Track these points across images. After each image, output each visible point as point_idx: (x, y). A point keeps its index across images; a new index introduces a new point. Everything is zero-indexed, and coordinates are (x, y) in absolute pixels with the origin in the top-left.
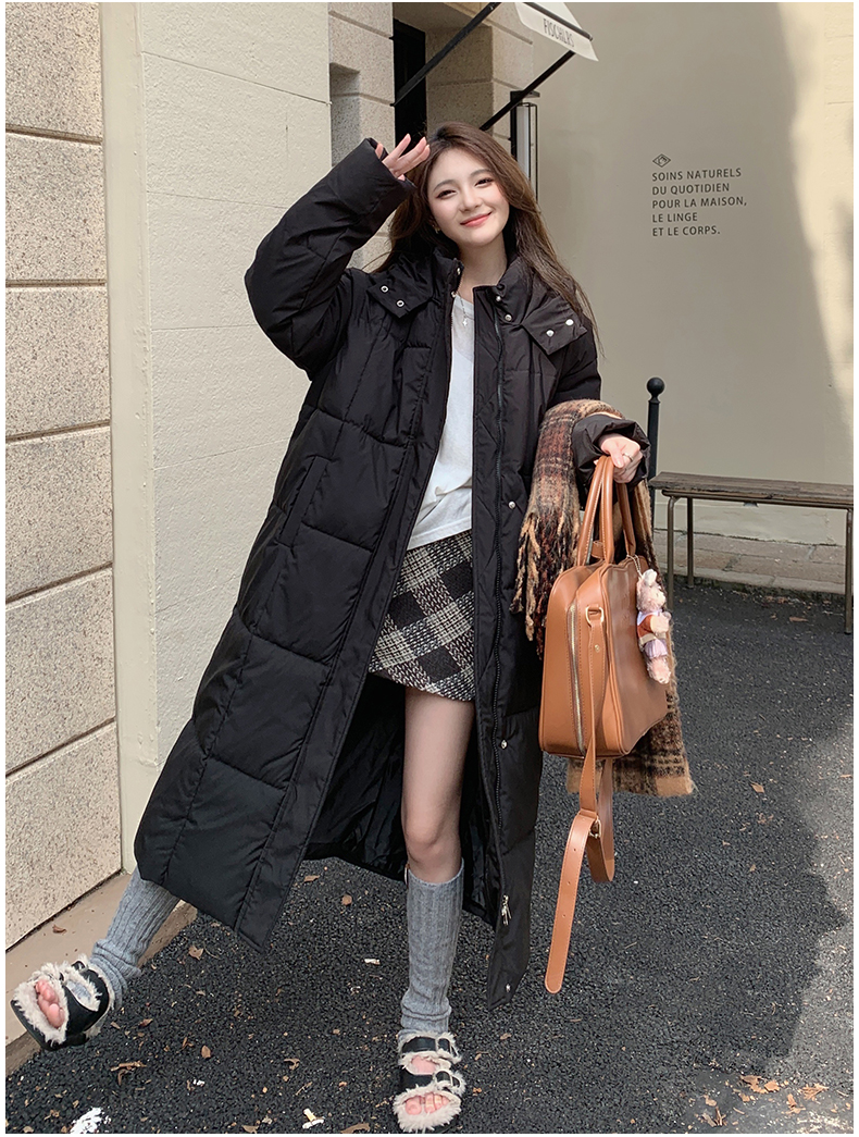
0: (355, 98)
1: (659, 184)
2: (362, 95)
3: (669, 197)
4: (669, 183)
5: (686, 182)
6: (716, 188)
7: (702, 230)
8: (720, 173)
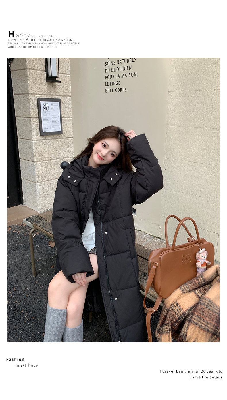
1: (107, 67)
3: (111, 74)
5: (117, 66)
6: (127, 68)
7: (121, 90)
8: (129, 60)
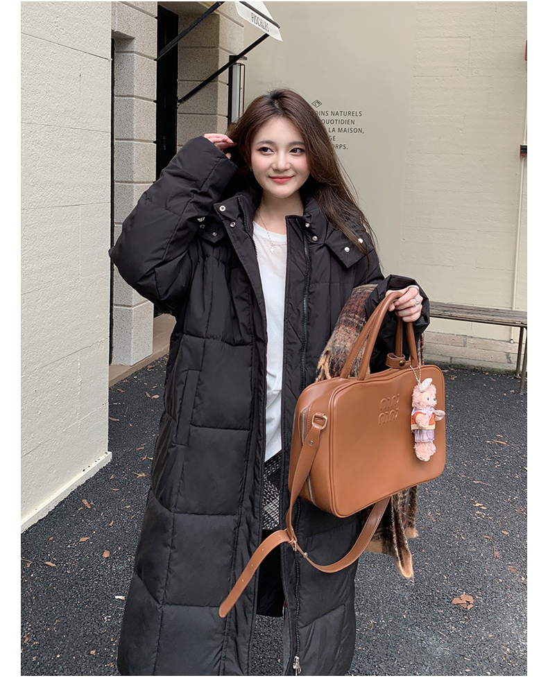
0: (132, 54)
2: (136, 53)
5: (330, 117)
6: (347, 122)
7: (338, 146)
8: (350, 113)
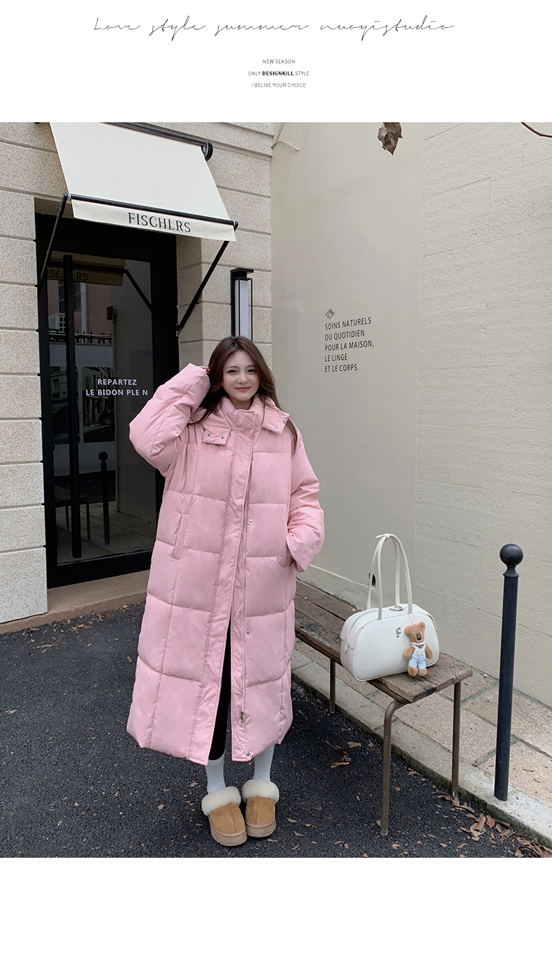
1: (329, 332)
3: (333, 342)
4: (333, 331)
5: (342, 330)
6: (357, 334)
7: (349, 367)
8: (360, 321)
